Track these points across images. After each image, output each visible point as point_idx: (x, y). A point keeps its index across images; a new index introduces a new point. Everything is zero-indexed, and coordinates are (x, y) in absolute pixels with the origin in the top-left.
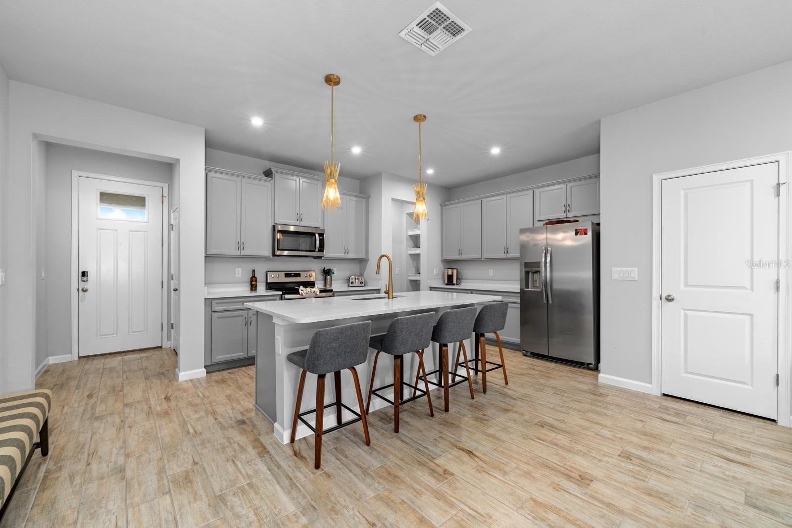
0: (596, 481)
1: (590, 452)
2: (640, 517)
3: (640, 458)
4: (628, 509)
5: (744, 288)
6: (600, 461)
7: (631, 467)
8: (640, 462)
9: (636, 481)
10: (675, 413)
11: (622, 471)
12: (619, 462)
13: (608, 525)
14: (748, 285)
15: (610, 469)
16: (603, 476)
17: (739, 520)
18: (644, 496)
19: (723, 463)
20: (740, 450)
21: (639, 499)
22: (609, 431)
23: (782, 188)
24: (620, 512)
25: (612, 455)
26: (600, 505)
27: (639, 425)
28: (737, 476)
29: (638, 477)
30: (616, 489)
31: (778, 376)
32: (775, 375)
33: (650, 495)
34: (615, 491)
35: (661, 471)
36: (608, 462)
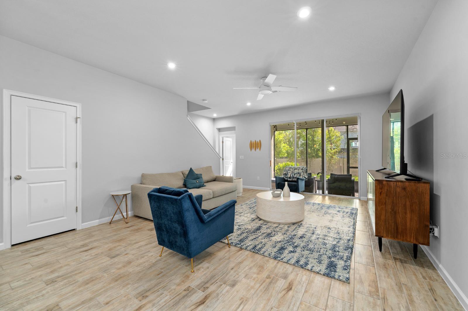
0: (60, 303)
1: (29, 299)
2: (99, 293)
3: (59, 277)
4: (91, 295)
5: (62, 167)
6: (43, 296)
7: (62, 283)
8: (61, 278)
9: (74, 285)
10: (36, 250)
11: (62, 288)
12: (53, 287)
13: (96, 308)
14: (64, 166)
15: (55, 293)
16: (58, 298)
17: (117, 264)
18: (87, 286)
19: (86, 253)
20: (83, 245)
21: (88, 289)
22: (17, 281)
23: (78, 120)
24: (91, 299)
25: (44, 288)
26: (81, 307)
27: (28, 266)
28: (97, 253)
29: (72, 283)
30: (74, 296)
31: (77, 207)
32: (75, 208)
33: (87, 284)
34: (75, 296)
35: (76, 273)
36: (48, 292)
